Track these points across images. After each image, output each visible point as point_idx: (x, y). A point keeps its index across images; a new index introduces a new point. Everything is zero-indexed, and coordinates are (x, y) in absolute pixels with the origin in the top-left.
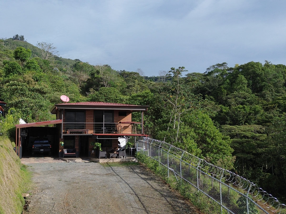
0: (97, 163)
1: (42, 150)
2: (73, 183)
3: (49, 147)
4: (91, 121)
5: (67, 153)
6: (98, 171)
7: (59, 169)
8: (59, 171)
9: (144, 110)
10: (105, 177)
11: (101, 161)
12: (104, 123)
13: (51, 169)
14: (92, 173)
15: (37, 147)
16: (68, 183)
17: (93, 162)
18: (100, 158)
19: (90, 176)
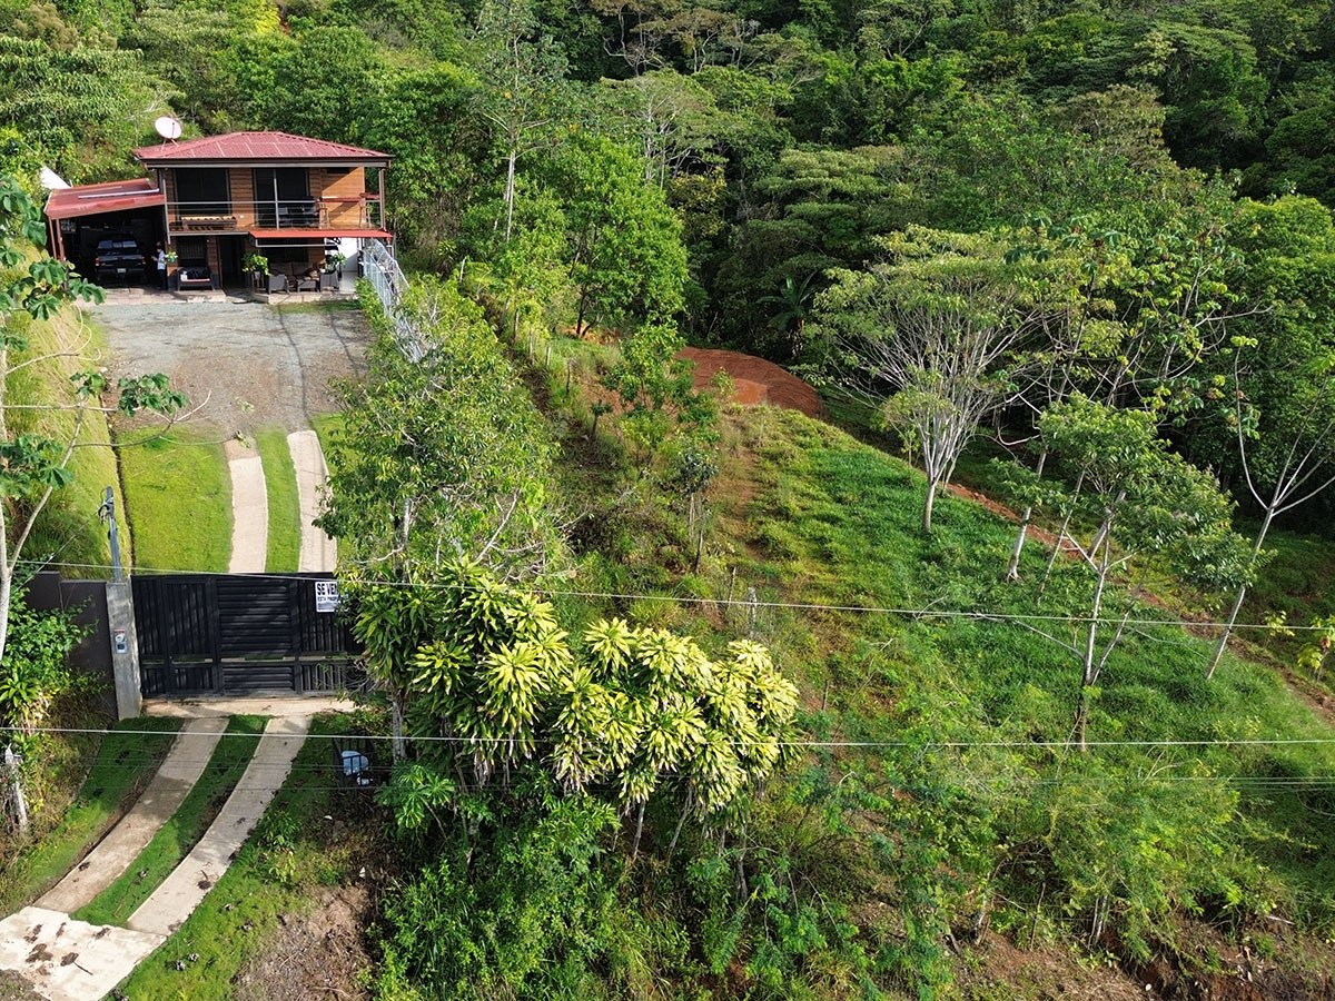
0: (261, 305)
1: (122, 270)
2: (195, 348)
3: (140, 261)
4: (249, 199)
5: (189, 278)
6: (256, 324)
7: (168, 319)
8: (167, 323)
9: (383, 164)
10: (266, 338)
11: (273, 299)
12: (277, 202)
13: (148, 319)
14: (240, 327)
15: (106, 262)
16: (185, 349)
17: (255, 301)
18: (273, 292)
19: (235, 334)
